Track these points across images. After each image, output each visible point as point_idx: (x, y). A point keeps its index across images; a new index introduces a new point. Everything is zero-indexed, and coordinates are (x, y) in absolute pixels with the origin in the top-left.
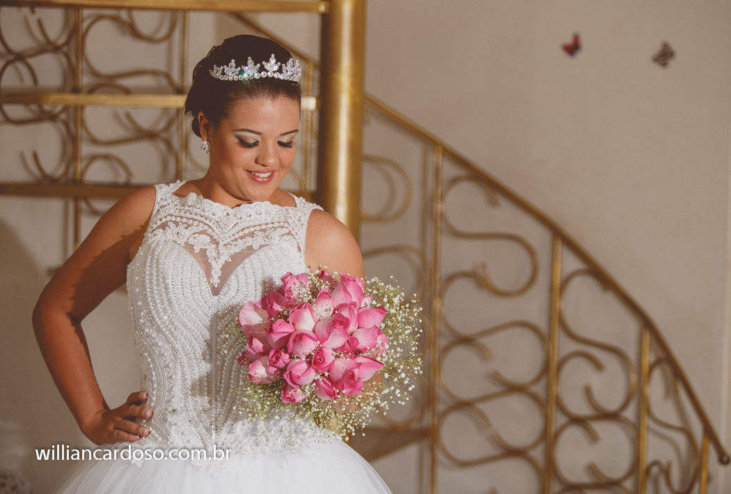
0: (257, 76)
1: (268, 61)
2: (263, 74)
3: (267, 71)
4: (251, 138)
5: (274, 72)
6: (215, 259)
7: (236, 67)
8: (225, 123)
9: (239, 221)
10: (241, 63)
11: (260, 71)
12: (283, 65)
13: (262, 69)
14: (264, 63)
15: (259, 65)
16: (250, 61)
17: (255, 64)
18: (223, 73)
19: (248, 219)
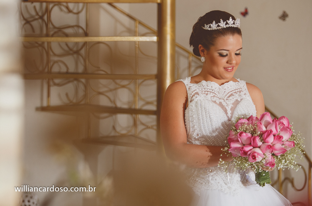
0: (225, 27)
1: (229, 20)
2: (227, 26)
3: (229, 24)
4: (225, 53)
5: (232, 24)
6: (227, 106)
7: (216, 24)
8: (212, 48)
9: (225, 90)
10: (218, 22)
11: (226, 25)
12: (235, 21)
13: (227, 24)
14: (227, 21)
15: (225, 22)
16: (221, 20)
17: (224, 22)
18: (210, 27)
19: (228, 89)
